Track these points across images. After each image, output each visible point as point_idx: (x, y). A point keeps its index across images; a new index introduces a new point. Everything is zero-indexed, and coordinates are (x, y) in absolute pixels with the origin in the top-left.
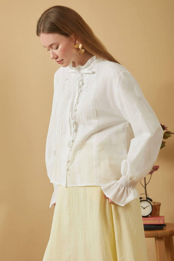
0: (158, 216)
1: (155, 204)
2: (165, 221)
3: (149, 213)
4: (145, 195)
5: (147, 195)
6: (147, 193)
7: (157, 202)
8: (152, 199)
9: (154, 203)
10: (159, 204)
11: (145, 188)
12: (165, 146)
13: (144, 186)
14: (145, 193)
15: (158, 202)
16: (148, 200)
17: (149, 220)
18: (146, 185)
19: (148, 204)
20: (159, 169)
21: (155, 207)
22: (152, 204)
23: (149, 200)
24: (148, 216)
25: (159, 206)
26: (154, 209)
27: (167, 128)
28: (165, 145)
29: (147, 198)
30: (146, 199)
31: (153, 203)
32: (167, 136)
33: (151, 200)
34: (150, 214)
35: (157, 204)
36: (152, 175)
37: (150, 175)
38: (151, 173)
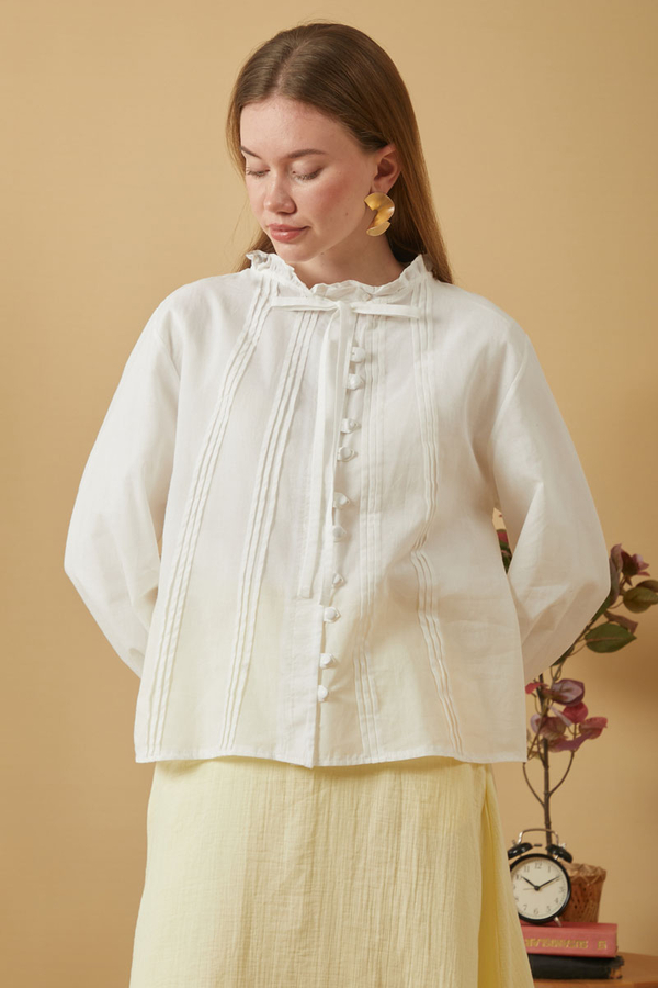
0: (592, 922)
1: (582, 875)
2: (619, 944)
3: (555, 908)
4: (544, 833)
5: (553, 836)
6: (553, 827)
7: (591, 867)
8: (569, 850)
9: (580, 868)
10: (599, 873)
11: (546, 806)
12: (634, 638)
13: (542, 797)
14: (544, 826)
15: (596, 865)
16: (558, 854)
17: (554, 936)
18: (548, 794)
19: (555, 871)
20: (604, 730)
21: (580, 885)
22: (570, 874)
23: (560, 856)
24: (552, 918)
25: (596, 882)
26: (579, 893)
27: (646, 566)
28: (635, 634)
29: (552, 848)
30: (545, 852)
31: (572, 870)
32: (645, 599)
33: (568, 858)
34: (560, 913)
35: (590, 873)
36: (576, 754)
37: (567, 754)
38: (574, 746)
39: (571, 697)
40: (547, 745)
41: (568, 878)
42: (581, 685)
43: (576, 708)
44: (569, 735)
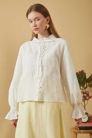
9: (89, 115)
11: (85, 108)
16: (87, 114)
17: (86, 124)
18: (85, 106)
19: (86, 116)
33: (88, 114)
34: (87, 121)
35: (91, 116)
37: (87, 101)
38: (88, 99)
39: (87, 93)
40: (84, 100)
41: (88, 117)
42: (88, 92)
43: (88, 95)
44: (87, 98)
